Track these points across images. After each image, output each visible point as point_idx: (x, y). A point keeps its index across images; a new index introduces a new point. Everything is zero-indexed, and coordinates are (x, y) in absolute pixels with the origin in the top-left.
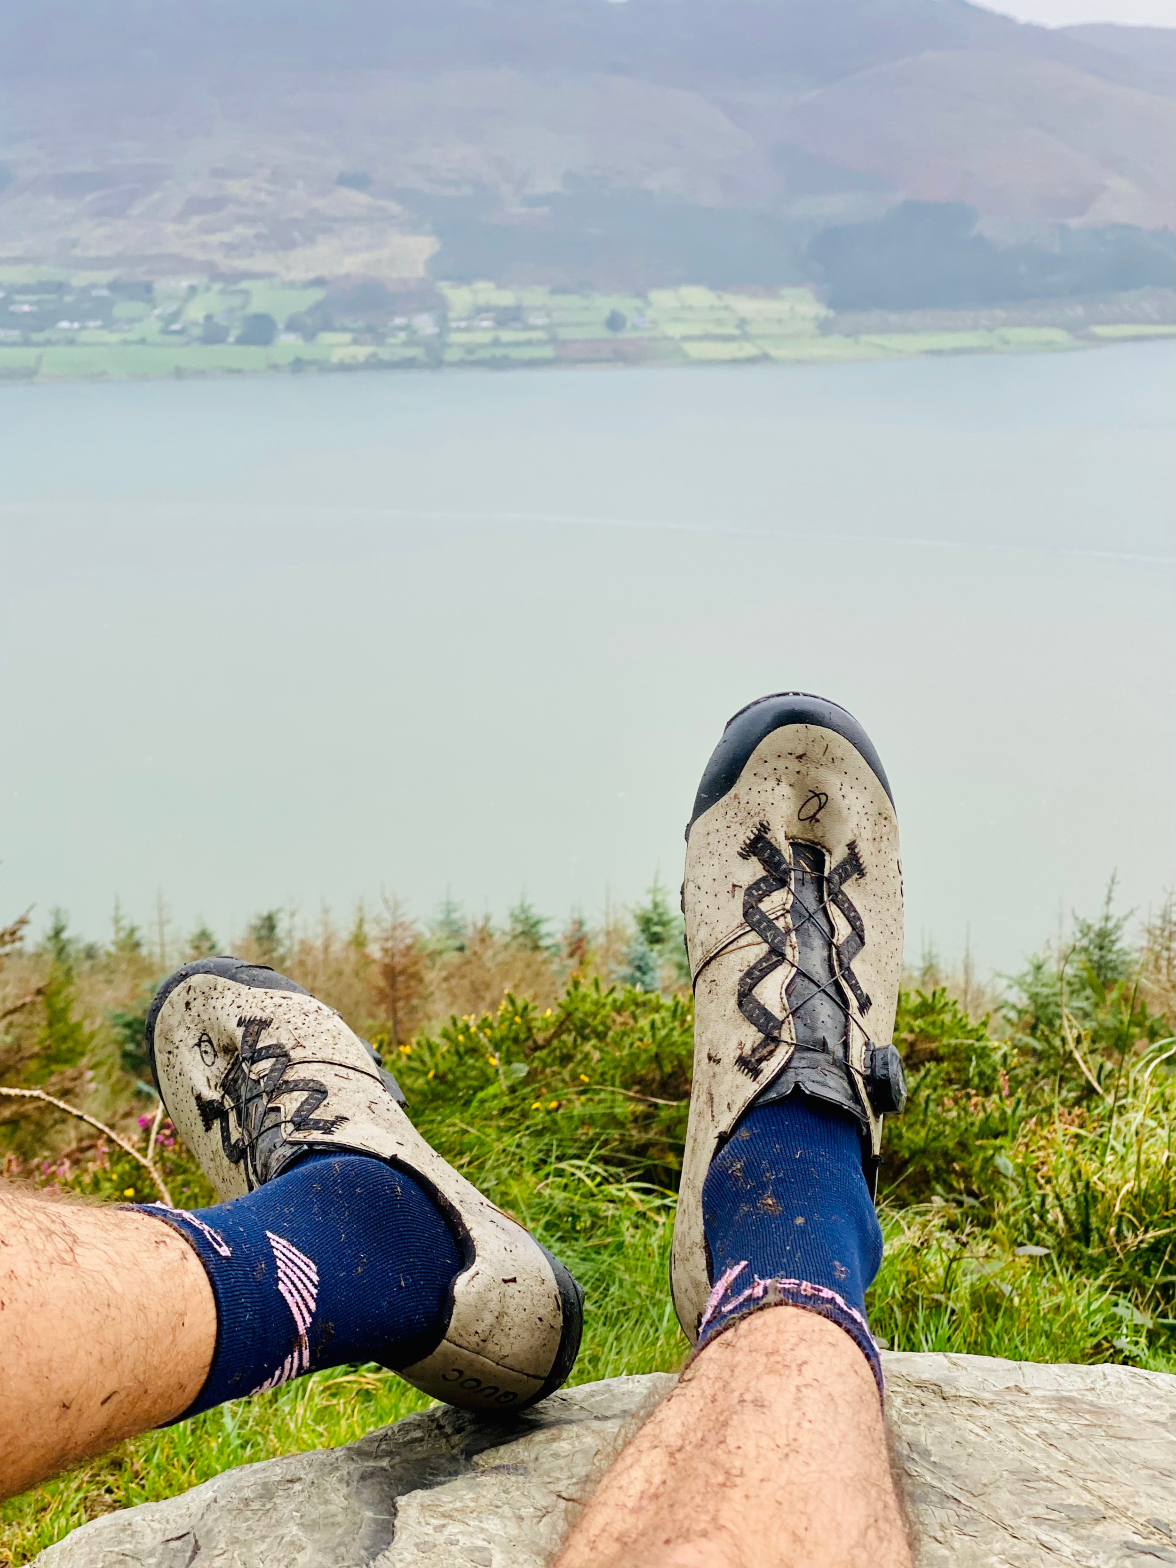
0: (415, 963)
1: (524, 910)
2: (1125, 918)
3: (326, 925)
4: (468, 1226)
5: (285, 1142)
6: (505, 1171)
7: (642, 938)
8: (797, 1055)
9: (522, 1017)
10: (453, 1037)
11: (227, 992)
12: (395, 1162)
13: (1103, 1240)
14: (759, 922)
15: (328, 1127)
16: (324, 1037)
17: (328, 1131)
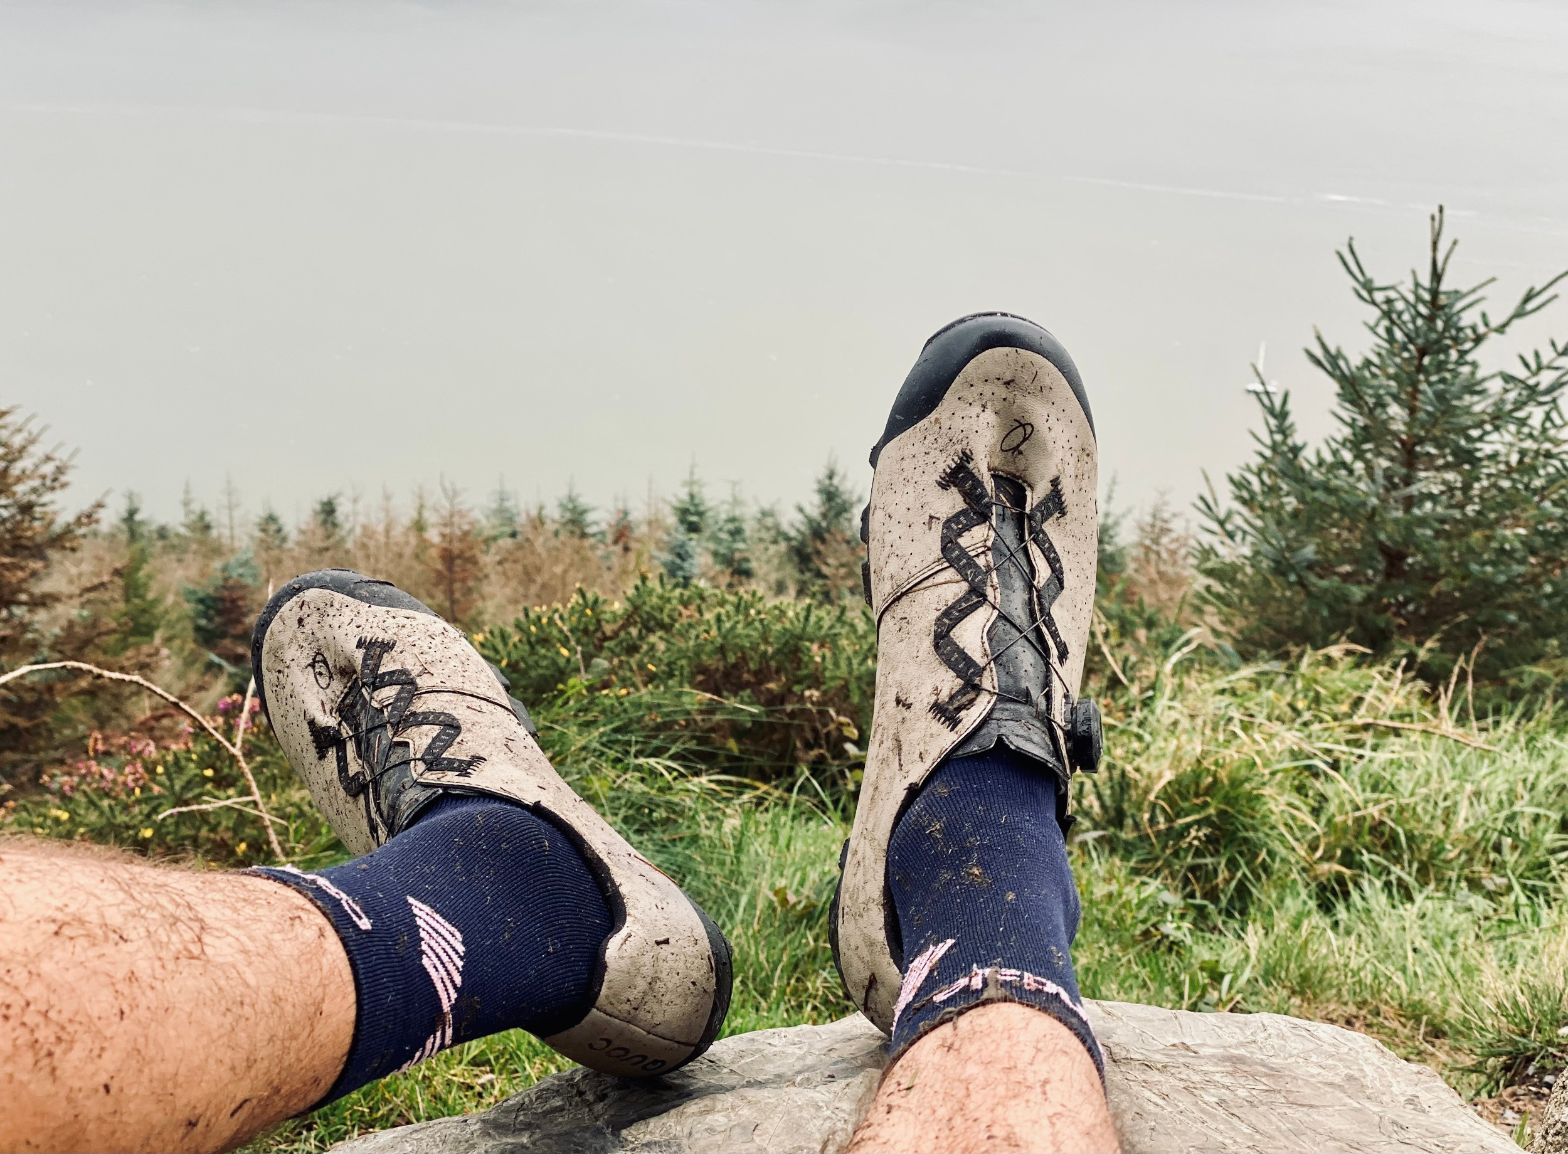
0: (471, 548)
1: (571, 499)
2: (1124, 516)
3: (387, 511)
4: (618, 881)
5: (416, 783)
6: (585, 766)
7: (682, 529)
8: (999, 706)
9: (592, 610)
10: (525, 627)
11: (344, 609)
12: (537, 810)
13: (1137, 826)
14: (959, 558)
15: (464, 768)
16: (452, 663)
17: (464, 773)
